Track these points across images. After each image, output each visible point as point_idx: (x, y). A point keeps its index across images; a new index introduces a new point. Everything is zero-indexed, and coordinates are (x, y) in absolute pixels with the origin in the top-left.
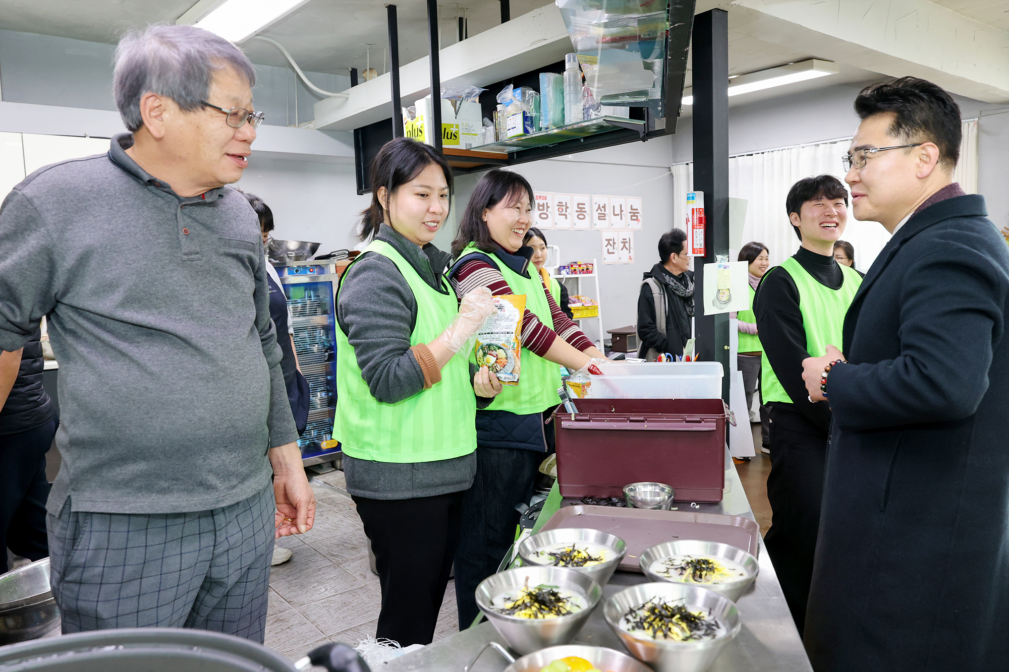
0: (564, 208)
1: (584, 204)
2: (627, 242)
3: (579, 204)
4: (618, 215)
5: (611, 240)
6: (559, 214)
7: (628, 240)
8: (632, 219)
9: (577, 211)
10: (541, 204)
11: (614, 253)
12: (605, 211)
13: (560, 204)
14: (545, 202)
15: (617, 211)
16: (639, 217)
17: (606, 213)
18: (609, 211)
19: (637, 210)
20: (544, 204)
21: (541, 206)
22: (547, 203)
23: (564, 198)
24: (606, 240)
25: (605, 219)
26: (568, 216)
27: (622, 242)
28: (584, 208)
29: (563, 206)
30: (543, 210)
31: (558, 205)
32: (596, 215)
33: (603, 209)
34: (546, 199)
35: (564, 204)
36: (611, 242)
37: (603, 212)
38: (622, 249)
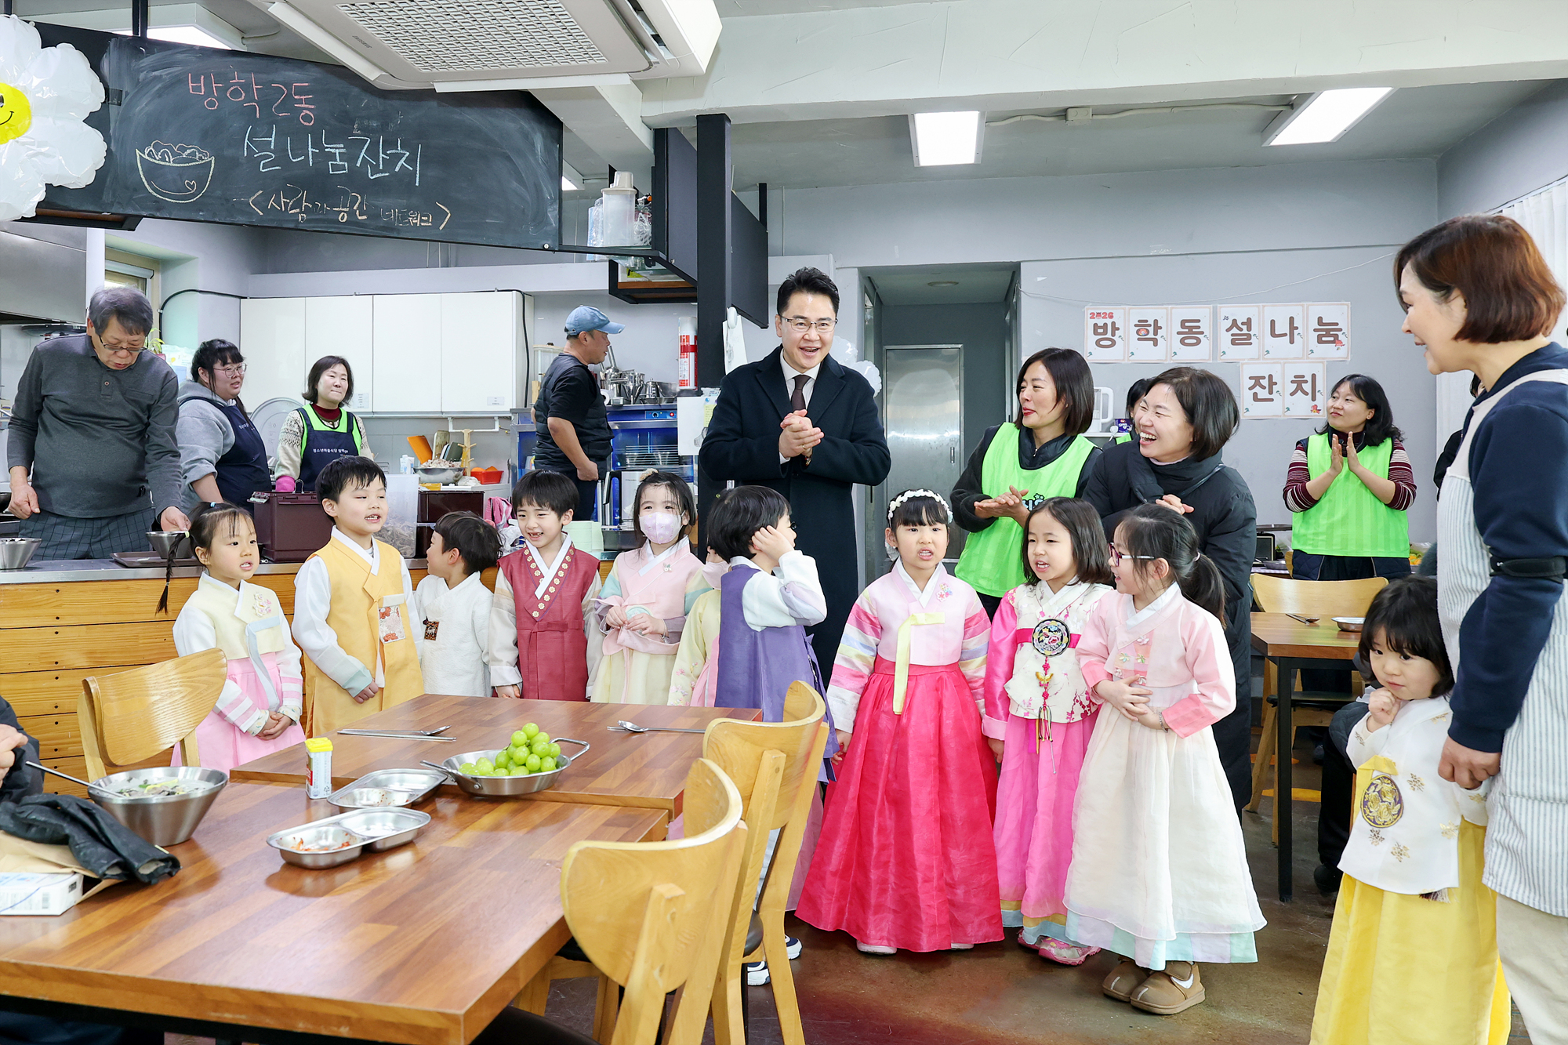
0: (1151, 329)
1: (1199, 321)
2: (1306, 382)
3: (1183, 322)
4: (1285, 335)
5: (1264, 378)
6: (1139, 339)
7: (1309, 378)
8: (1320, 341)
9: (1179, 333)
10: (1101, 324)
11: (1272, 400)
12: (1249, 329)
13: (1142, 324)
14: (1109, 321)
15: (1282, 327)
16: (1341, 337)
17: (1252, 333)
18: (1260, 329)
19: (1337, 324)
20: (1106, 324)
21: (1101, 327)
22: (1113, 324)
23: (1150, 314)
24: (1251, 378)
25: (1251, 344)
26: (1160, 340)
27: (1292, 382)
28: (1199, 327)
29: (1150, 325)
30: (1105, 333)
31: (1136, 325)
32: (1228, 337)
33: (1244, 327)
34: (1111, 317)
35: (1151, 322)
36: (1265, 382)
37: (1245, 331)
38: (1292, 394)
